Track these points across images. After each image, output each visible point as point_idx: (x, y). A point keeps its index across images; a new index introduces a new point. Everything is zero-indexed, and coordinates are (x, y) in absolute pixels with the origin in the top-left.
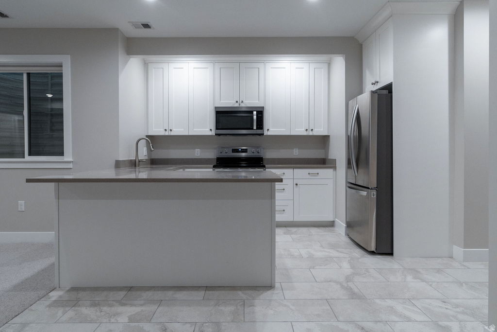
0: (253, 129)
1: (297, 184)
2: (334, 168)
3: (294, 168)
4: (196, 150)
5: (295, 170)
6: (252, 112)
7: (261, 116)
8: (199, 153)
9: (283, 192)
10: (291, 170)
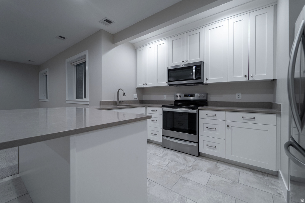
0: (193, 79)
1: (228, 126)
2: (279, 114)
3: (225, 111)
4: (164, 95)
5: (227, 113)
6: (192, 67)
7: (199, 68)
8: (165, 97)
9: (215, 131)
10: (223, 113)
